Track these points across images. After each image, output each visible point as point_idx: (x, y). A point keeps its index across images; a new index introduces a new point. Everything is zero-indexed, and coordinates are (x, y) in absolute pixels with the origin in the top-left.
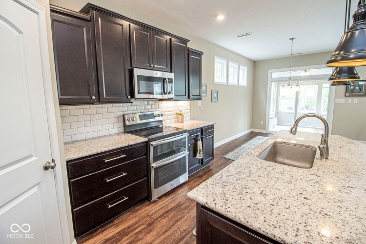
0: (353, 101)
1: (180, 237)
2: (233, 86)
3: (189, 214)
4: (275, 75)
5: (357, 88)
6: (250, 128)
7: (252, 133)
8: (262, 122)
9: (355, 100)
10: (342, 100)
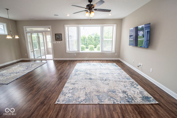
5: (59, 37)
9: (59, 42)
10: (55, 42)
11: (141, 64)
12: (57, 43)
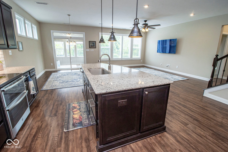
0: (92, 50)
1: (59, 138)
2: (30, 39)
3: (52, 127)
4: (56, 34)
5: (93, 44)
6: (45, 69)
7: (46, 72)
8: (52, 64)
9: (93, 50)
10: (88, 50)
11: (169, 65)
12: (90, 50)
